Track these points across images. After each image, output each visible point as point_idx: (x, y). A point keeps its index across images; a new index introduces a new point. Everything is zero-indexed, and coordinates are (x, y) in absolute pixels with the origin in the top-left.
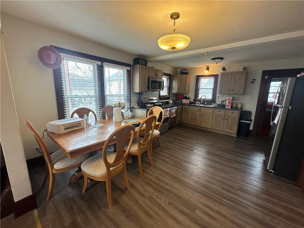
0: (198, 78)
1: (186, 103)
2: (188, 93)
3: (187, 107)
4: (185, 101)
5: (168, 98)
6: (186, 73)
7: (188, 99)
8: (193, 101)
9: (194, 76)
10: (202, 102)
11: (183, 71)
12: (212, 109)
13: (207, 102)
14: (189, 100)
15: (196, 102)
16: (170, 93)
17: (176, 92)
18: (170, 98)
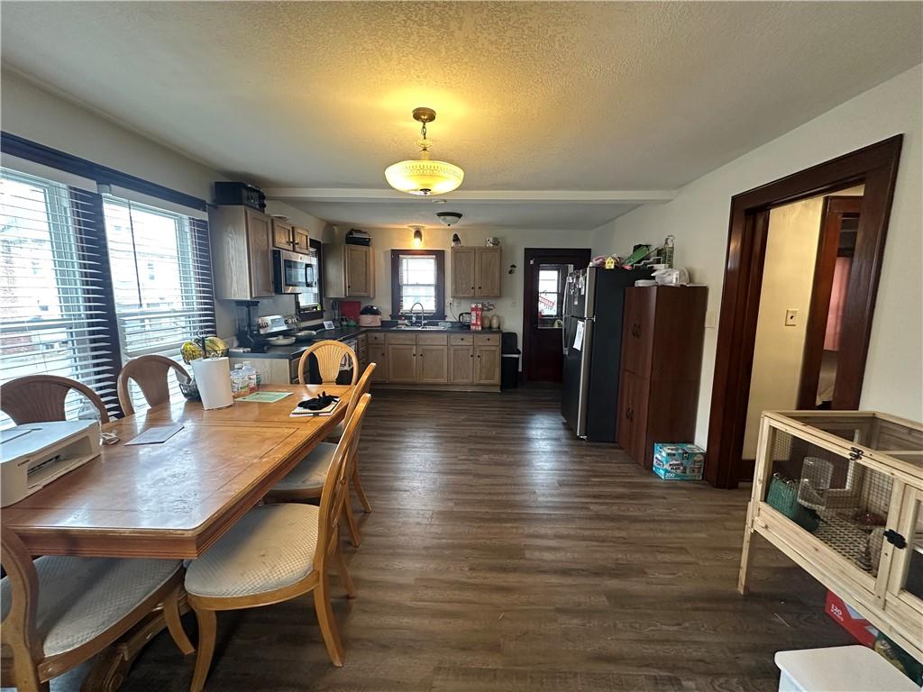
0: (396, 256)
1: (373, 325)
2: (374, 298)
3: (380, 336)
4: (367, 320)
5: (319, 315)
6: (366, 242)
7: (376, 313)
8: (389, 319)
9: (385, 252)
10: (414, 319)
11: (355, 235)
12: (445, 336)
13: (425, 318)
14: (380, 317)
15: (400, 322)
16: (324, 299)
17: (343, 297)
18: (324, 314)
